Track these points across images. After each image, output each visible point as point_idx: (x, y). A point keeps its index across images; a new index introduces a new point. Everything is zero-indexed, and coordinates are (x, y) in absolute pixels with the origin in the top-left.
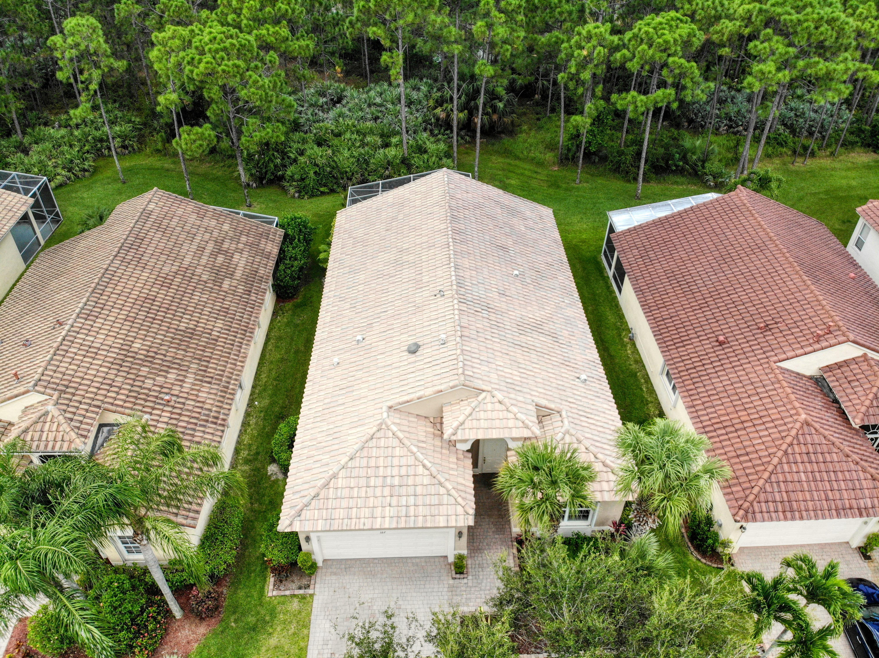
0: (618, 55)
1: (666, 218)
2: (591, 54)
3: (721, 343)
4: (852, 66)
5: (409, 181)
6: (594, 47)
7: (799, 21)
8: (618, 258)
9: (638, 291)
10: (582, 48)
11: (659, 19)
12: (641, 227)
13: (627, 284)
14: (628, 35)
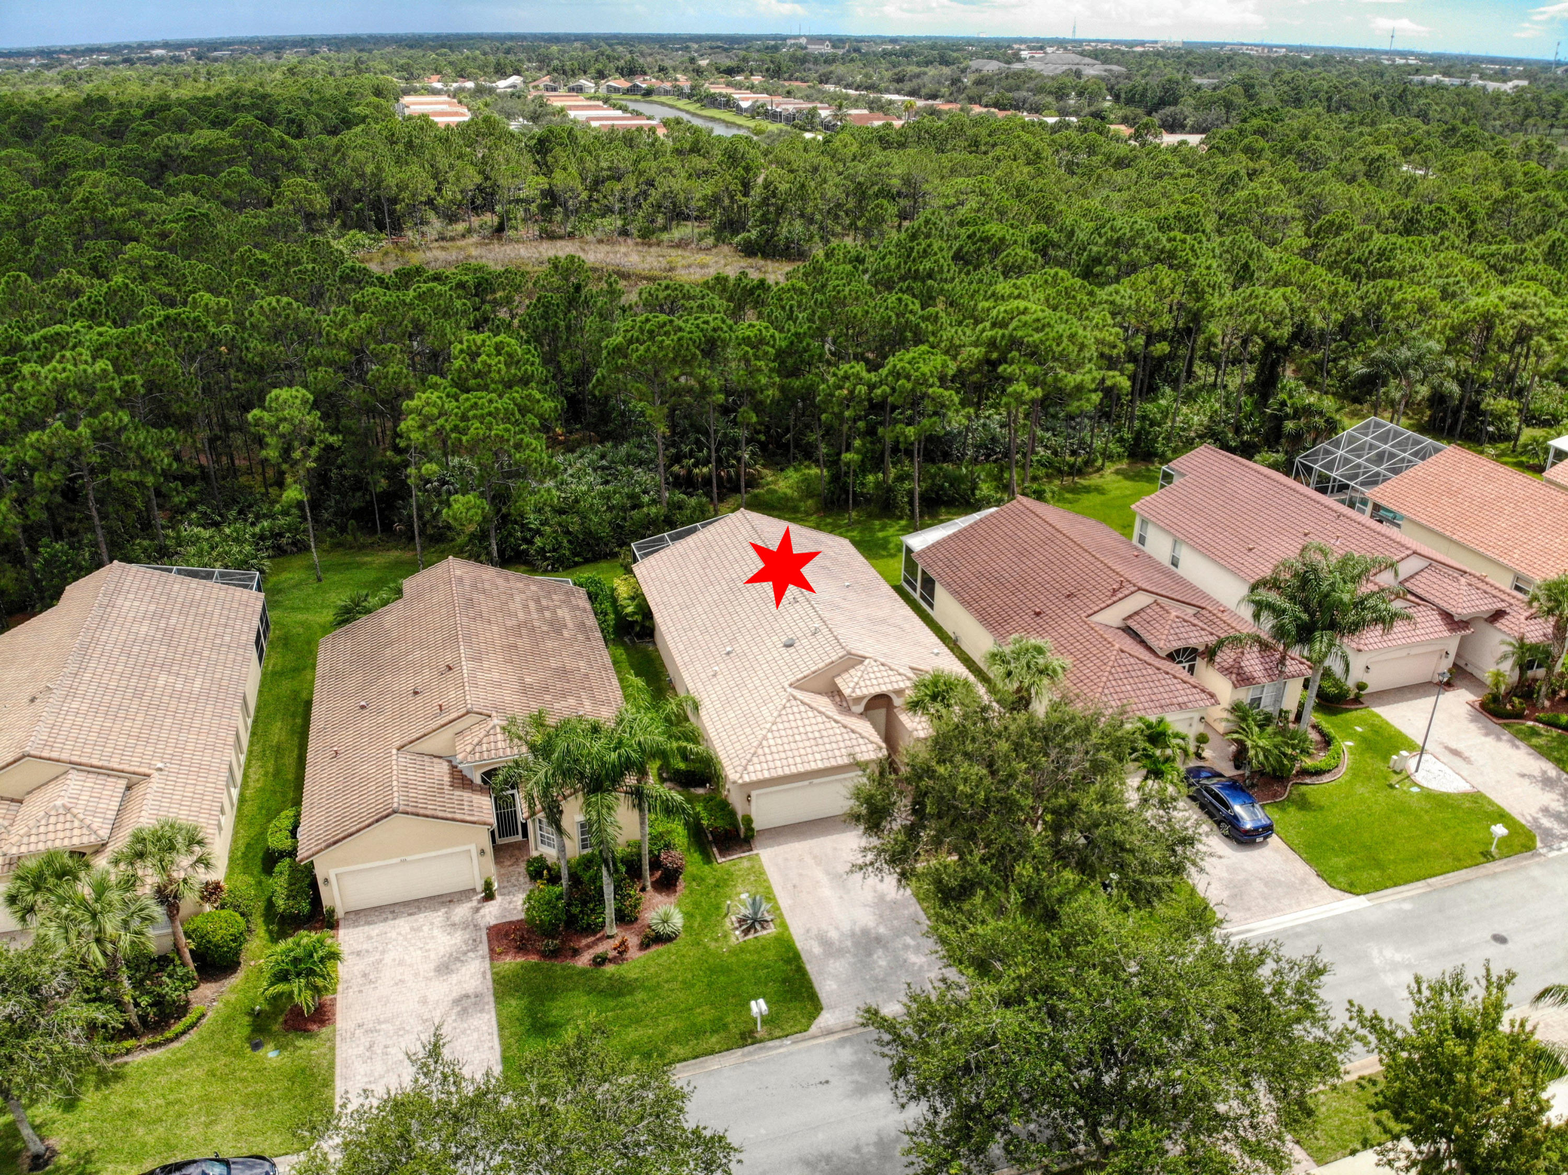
0: (878, 391)
1: (955, 534)
2: (852, 392)
3: (1038, 614)
4: (1098, 375)
5: (695, 530)
6: (855, 386)
7: (1042, 342)
8: (924, 572)
9: (955, 593)
10: (841, 388)
11: (911, 355)
12: (938, 543)
13: (940, 591)
14: (884, 372)
